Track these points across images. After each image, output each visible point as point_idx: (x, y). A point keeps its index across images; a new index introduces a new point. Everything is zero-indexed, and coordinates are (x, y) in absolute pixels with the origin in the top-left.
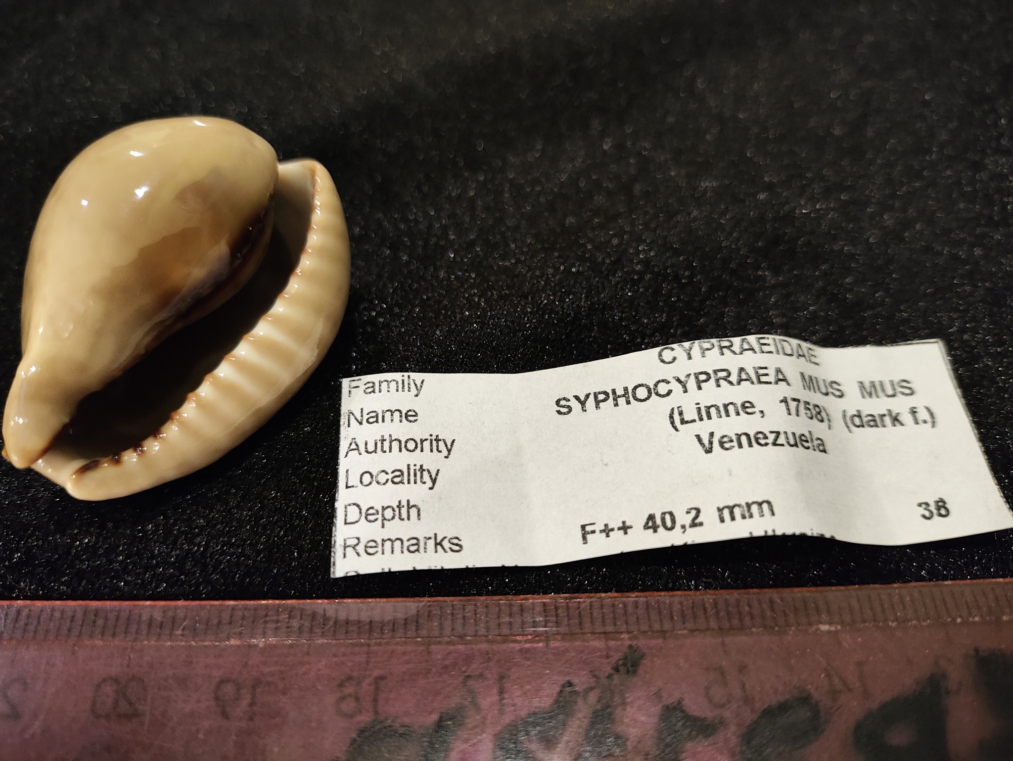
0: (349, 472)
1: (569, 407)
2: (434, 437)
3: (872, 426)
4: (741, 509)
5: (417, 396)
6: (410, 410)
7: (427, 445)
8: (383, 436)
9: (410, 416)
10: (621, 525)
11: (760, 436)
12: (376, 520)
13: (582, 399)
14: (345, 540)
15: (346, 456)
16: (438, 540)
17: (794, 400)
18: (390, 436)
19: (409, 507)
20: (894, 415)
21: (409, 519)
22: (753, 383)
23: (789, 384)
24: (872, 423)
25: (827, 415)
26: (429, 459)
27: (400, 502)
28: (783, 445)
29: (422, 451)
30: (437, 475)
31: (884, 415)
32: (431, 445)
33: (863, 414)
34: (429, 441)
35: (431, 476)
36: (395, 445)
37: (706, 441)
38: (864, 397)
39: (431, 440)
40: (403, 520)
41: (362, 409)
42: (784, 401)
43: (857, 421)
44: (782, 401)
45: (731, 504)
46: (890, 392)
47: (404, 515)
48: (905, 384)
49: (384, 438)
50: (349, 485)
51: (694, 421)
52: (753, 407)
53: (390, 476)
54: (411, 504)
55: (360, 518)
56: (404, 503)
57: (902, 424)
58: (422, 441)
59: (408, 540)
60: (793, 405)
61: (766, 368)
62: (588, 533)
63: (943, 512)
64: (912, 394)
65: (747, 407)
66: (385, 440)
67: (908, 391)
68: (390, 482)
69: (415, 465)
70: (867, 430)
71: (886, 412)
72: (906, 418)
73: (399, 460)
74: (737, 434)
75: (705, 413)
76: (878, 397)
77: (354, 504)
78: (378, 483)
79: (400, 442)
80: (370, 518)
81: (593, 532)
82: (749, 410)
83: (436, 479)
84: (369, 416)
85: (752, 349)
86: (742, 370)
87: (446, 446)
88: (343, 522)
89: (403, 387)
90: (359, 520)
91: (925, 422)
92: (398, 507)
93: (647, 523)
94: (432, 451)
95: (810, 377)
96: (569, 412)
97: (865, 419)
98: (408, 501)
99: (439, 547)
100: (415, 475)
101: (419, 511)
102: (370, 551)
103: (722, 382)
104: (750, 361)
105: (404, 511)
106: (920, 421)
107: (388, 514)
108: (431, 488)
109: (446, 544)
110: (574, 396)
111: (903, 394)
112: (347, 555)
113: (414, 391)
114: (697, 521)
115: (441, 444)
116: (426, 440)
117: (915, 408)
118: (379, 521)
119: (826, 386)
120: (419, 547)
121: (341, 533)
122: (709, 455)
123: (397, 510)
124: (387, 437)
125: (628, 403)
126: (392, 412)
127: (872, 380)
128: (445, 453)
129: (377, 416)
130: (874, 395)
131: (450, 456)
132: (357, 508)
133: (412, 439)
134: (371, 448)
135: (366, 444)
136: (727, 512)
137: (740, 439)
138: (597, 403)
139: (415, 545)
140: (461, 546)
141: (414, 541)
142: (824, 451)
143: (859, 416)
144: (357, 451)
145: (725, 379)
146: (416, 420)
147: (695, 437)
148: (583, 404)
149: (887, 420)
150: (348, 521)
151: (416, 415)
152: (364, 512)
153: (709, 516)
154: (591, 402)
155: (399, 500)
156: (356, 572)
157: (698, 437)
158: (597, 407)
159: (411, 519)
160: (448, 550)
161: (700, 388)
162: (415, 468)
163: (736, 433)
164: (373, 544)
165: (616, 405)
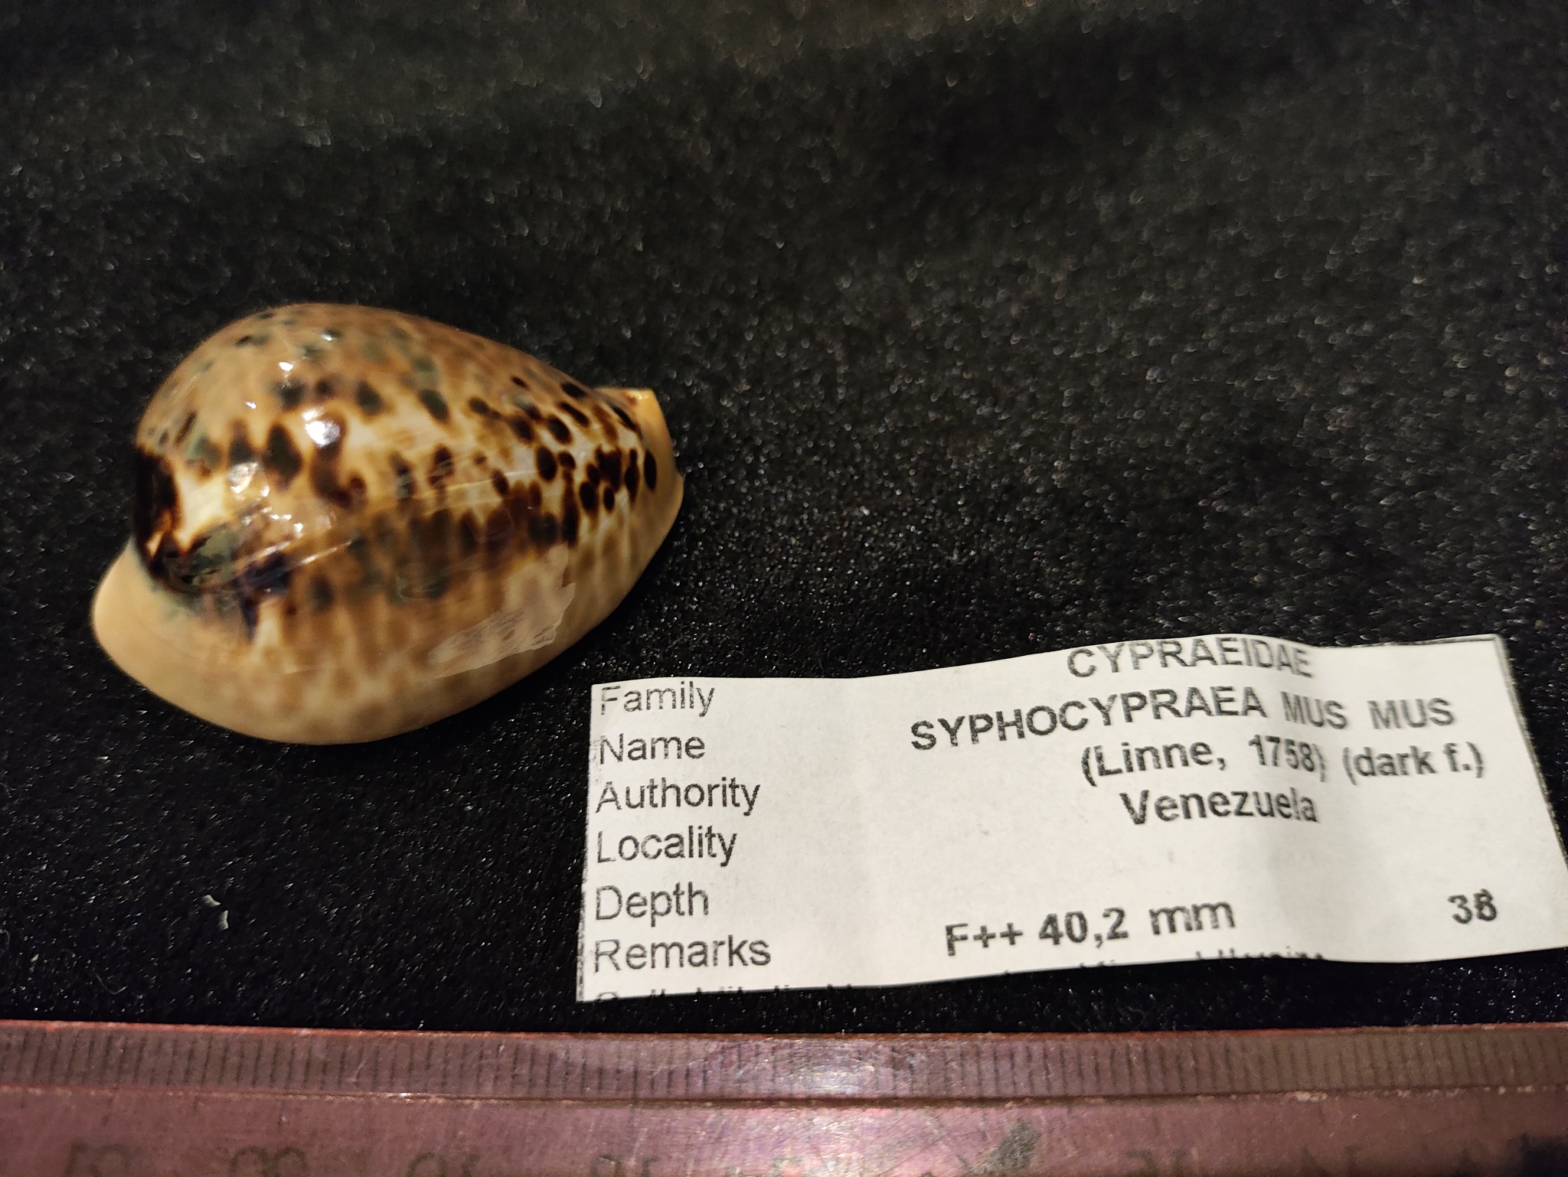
0: (603, 836)
1: (931, 737)
2: (728, 782)
3: (1386, 774)
4: (1185, 914)
5: (703, 715)
6: (692, 739)
7: (717, 794)
8: (652, 781)
9: (692, 748)
10: (1005, 929)
11: (1218, 799)
12: (643, 914)
13: (952, 725)
14: (597, 944)
15: (598, 810)
16: (735, 946)
17: (1272, 739)
18: (664, 780)
19: (692, 895)
20: (1421, 755)
21: (691, 913)
22: (1209, 713)
23: (1264, 714)
24: (1387, 769)
25: (1321, 757)
26: (720, 817)
27: (678, 886)
28: (1250, 814)
29: (710, 804)
30: (732, 842)
31: (1406, 756)
32: (724, 795)
33: (1375, 755)
34: (720, 789)
35: (723, 845)
36: (671, 794)
37: (1136, 805)
38: (1376, 726)
39: (724, 787)
40: (682, 914)
41: (621, 735)
42: (1257, 742)
43: (1365, 766)
44: (1252, 743)
45: (1171, 906)
46: (1417, 719)
47: (684, 907)
48: (1440, 706)
49: (655, 784)
50: (603, 857)
51: (1119, 771)
52: (1209, 752)
53: (663, 845)
54: (695, 889)
55: (620, 910)
56: (684, 888)
57: (1432, 771)
58: (711, 789)
59: (691, 946)
60: (1269, 747)
61: (1230, 689)
62: (957, 940)
63: (1487, 912)
64: (1449, 723)
65: (1199, 753)
66: (656, 787)
67: (1443, 718)
68: (663, 853)
69: (700, 828)
70: (1380, 780)
71: (1408, 751)
72: (1439, 761)
73: (675, 819)
74: (1183, 796)
75: (1137, 759)
76: (1398, 726)
77: (611, 888)
78: (646, 855)
79: (678, 790)
80: (634, 910)
81: (964, 938)
82: (1203, 758)
83: (731, 849)
84: (632, 747)
85: (1211, 659)
86: (1194, 691)
87: (746, 795)
88: (595, 916)
89: (683, 701)
90: (618, 913)
91: (1467, 768)
92: (675, 893)
93: (1045, 929)
94: (725, 804)
95: (1297, 698)
96: (932, 745)
97: (1377, 762)
98: (690, 885)
99: (735, 958)
100: (700, 843)
101: (706, 900)
102: (636, 962)
103: (1164, 711)
104: (1207, 677)
105: (684, 900)
106: (1460, 767)
107: (661, 904)
108: (724, 865)
109: (746, 952)
110: (939, 720)
111: (1437, 721)
112: (601, 967)
113: (699, 707)
114: (1120, 930)
115: (739, 792)
116: (717, 786)
117: (1453, 745)
118: (648, 916)
119: (1320, 711)
120: (706, 957)
121: (592, 933)
122: (1140, 826)
123: (674, 898)
124: (658, 782)
125: (1021, 735)
126: (666, 742)
127: (1390, 699)
128: (745, 807)
129: (644, 748)
130: (1392, 724)
131: (752, 812)
132: (614, 895)
133: (696, 786)
134: (635, 799)
135: (628, 792)
136: (1165, 918)
137: (1187, 803)
138: (975, 732)
139: (700, 955)
140: (768, 956)
141: (699, 948)
142: (1313, 819)
143: (1369, 758)
144: (614, 803)
145: (1168, 706)
146: (701, 755)
147: (1120, 797)
148: (953, 732)
149: (1411, 763)
150: (602, 914)
151: (702, 746)
152: (625, 900)
153: (1137, 923)
154: (965, 731)
155: (677, 882)
156: (614, 994)
157: (1125, 797)
158: (974, 740)
159: (694, 913)
160: (749, 961)
161: (1129, 719)
162: (700, 831)
163: (1182, 793)
164: (637, 951)
165: (1003, 738)
